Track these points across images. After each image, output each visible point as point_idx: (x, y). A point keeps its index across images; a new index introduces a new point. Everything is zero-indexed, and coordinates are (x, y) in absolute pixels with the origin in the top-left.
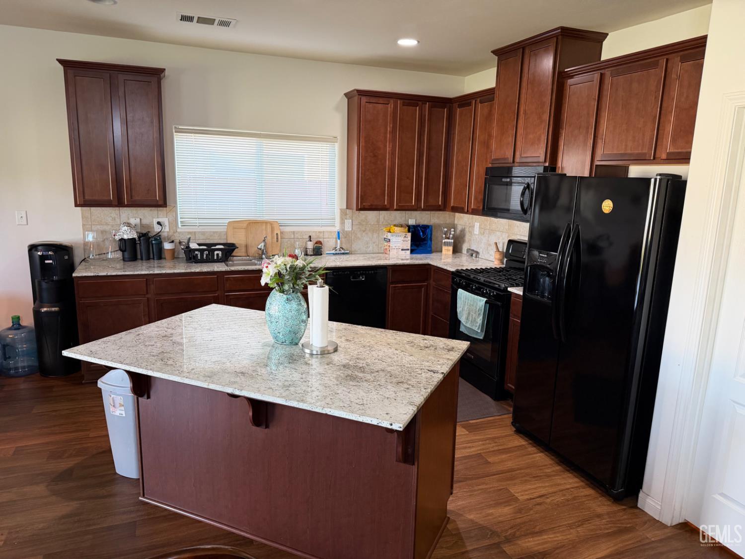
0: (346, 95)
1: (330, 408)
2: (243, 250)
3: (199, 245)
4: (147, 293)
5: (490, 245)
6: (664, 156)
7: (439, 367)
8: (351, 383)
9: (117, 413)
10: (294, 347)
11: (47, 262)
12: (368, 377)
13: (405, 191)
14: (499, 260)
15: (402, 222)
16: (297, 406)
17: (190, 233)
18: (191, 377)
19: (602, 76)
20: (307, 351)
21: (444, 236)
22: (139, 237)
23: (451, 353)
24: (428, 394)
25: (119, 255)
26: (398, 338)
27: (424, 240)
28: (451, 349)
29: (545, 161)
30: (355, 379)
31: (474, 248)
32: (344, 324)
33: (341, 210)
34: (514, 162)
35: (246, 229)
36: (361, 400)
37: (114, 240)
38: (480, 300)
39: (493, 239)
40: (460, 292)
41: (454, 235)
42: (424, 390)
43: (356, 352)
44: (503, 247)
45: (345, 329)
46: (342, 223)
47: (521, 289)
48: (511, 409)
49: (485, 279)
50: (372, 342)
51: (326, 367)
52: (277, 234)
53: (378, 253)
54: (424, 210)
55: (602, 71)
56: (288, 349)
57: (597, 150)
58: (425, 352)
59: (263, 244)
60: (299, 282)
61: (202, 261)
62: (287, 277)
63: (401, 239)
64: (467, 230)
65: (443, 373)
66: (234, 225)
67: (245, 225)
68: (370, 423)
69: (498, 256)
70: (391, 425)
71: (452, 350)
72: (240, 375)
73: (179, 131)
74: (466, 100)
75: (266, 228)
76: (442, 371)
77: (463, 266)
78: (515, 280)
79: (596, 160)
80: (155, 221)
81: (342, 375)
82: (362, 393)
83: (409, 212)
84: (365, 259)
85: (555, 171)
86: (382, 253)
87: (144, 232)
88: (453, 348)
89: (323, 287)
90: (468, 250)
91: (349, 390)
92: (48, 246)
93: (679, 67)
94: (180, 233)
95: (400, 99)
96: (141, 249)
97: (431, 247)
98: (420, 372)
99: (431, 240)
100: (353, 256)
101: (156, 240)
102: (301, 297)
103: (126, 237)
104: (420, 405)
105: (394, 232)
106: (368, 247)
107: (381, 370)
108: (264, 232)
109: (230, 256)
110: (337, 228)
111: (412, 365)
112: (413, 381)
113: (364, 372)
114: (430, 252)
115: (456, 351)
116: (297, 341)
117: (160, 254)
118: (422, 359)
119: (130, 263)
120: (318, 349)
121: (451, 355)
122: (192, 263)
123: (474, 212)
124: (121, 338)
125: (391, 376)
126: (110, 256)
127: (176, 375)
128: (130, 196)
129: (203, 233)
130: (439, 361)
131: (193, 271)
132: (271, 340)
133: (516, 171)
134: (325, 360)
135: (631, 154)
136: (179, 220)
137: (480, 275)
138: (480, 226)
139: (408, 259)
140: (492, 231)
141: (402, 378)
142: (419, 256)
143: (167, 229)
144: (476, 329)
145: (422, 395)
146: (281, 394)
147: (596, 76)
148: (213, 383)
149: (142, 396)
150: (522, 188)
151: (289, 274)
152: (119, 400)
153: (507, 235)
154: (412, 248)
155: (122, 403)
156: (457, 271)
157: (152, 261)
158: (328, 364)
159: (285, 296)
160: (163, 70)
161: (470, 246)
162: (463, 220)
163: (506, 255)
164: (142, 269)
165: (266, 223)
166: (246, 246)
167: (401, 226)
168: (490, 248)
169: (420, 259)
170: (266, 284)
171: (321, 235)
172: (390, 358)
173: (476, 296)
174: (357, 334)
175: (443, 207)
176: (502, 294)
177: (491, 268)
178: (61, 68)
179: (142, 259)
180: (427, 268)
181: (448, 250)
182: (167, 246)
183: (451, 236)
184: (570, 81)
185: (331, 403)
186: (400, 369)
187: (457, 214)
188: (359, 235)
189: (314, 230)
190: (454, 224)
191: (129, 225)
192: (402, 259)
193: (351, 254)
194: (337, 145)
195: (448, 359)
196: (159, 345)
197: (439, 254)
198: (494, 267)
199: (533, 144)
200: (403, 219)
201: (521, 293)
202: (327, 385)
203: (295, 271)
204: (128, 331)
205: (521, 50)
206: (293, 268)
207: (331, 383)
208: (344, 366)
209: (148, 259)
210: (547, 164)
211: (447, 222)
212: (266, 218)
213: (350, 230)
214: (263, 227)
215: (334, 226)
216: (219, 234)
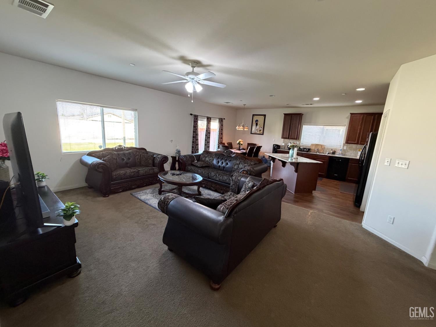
0: (350, 114)
3: (303, 148)
11: (275, 148)
13: (363, 139)
33: (344, 144)
35: (315, 146)
37: (287, 145)
46: (343, 147)
52: (323, 148)
66: (312, 145)
73: (304, 125)
80: (296, 142)
92: (276, 145)
94: (301, 145)
105: (360, 151)
106: (351, 154)
109: (310, 151)
126: (286, 148)
128: (291, 137)
129: (305, 146)
136: (301, 143)
143: (298, 144)
165: (320, 145)
166: (314, 149)
171: (336, 149)
178: (284, 115)
188: (349, 151)
189: (334, 148)
194: (345, 127)
212: (321, 144)
213: (346, 149)
214: (319, 146)
215: (341, 147)
216: (309, 146)
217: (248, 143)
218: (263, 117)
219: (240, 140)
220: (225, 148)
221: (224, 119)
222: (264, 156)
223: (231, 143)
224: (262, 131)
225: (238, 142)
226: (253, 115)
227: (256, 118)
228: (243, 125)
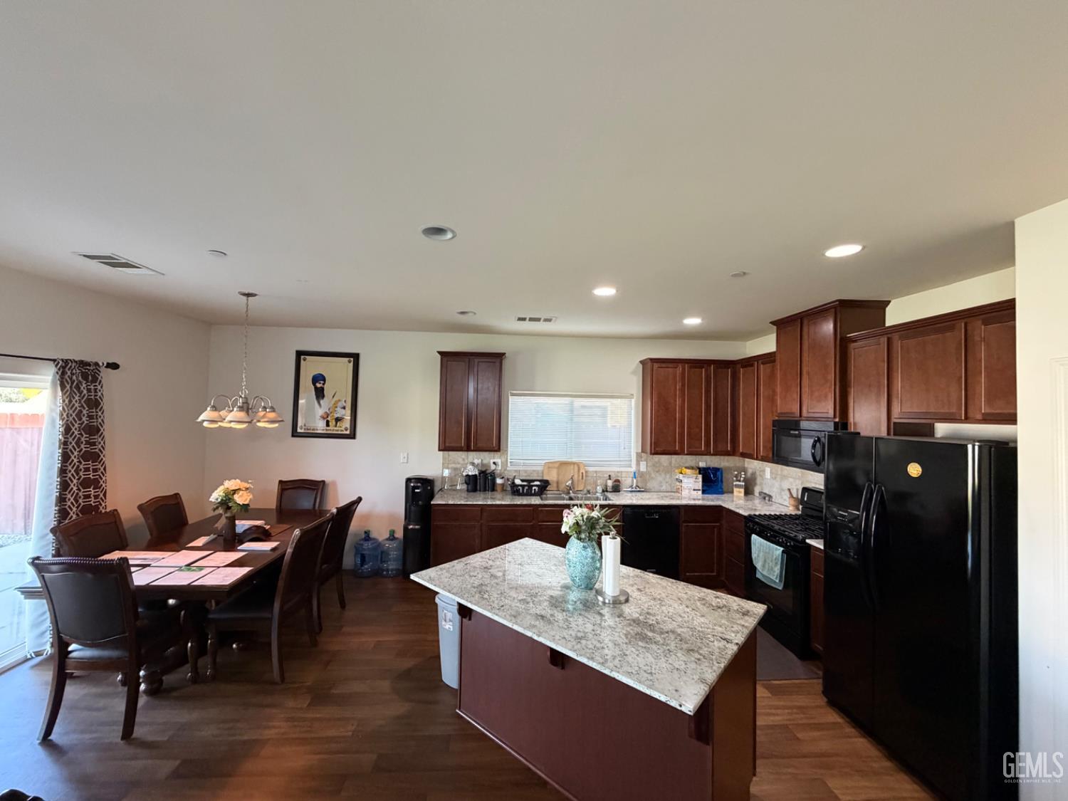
0: (641, 362)
1: (618, 672)
2: (555, 485)
3: (522, 481)
4: (481, 519)
5: (783, 490)
6: (979, 417)
7: (733, 635)
8: (640, 643)
9: (447, 627)
10: (589, 591)
11: (416, 491)
12: (658, 638)
13: (694, 437)
14: (793, 506)
15: (693, 464)
16: (587, 663)
17: (516, 471)
18: (500, 614)
19: (889, 340)
20: (600, 598)
21: (735, 479)
22: (480, 474)
23: (746, 618)
24: (720, 670)
25: (465, 487)
26: (689, 593)
27: (714, 482)
28: (746, 613)
29: (835, 417)
30: (644, 638)
31: (766, 491)
32: (636, 570)
33: (637, 453)
34: (801, 416)
35: (558, 468)
36: (649, 668)
37: (462, 475)
38: (776, 549)
39: (786, 485)
40: (754, 537)
41: (744, 478)
42: (717, 665)
43: (646, 605)
44: (797, 493)
45: (637, 576)
46: (638, 464)
47: (822, 541)
48: (821, 673)
49: (779, 527)
50: (663, 595)
51: (617, 619)
52: (582, 473)
53: (671, 492)
54: (713, 455)
55: (889, 336)
56: (583, 593)
57: (892, 408)
58: (717, 613)
59: (570, 482)
60: (594, 532)
61: (523, 494)
62: (584, 527)
63: (692, 480)
64: (758, 473)
65: (737, 644)
66: (549, 465)
67: (557, 465)
68: (658, 698)
69: (792, 502)
70: (681, 706)
71: (747, 615)
72: (539, 618)
73: (513, 395)
74: (749, 362)
75: (574, 469)
76: (737, 641)
77: (755, 510)
78: (813, 531)
79: (892, 417)
80: (492, 461)
81: (631, 632)
82: (651, 659)
83: (700, 457)
84: (658, 498)
85: (847, 429)
86: (674, 492)
87: (484, 469)
88: (748, 612)
89: (616, 538)
90: (761, 493)
91: (637, 653)
92: (419, 480)
93: (980, 330)
94: (508, 471)
95: (688, 363)
96: (480, 482)
97: (722, 488)
98: (712, 639)
99: (722, 481)
100: (648, 493)
101: (491, 476)
102: (596, 546)
103: (470, 474)
104: (712, 684)
105: (685, 474)
106: (662, 486)
107: (671, 631)
108: (572, 471)
109: (545, 490)
110: (634, 469)
111: (703, 629)
112: (704, 651)
113: (653, 631)
114: (722, 493)
115: (751, 616)
116: (591, 586)
117: (493, 487)
118: (715, 622)
119: (472, 493)
120: (610, 598)
121: (746, 621)
122: (515, 495)
123: (764, 459)
124: (454, 566)
125: (681, 641)
126: (458, 487)
127: (489, 611)
128: (476, 444)
129: (526, 471)
130: (732, 627)
131: (515, 503)
132: (569, 581)
133: (804, 424)
134: (617, 611)
135: (935, 413)
136: (509, 461)
137: (775, 522)
138: (771, 470)
139: (699, 499)
140: (784, 477)
141: (692, 644)
142: (710, 496)
143: (500, 468)
144: (774, 578)
145: (715, 671)
146: (573, 647)
147: (884, 340)
148: (516, 623)
149: (465, 617)
150: (812, 441)
151: (585, 525)
152: (449, 615)
153: (800, 482)
154: (704, 489)
155: (451, 619)
156: (750, 516)
157: (487, 492)
158: (619, 617)
159: (582, 544)
160: (504, 354)
161: (762, 489)
162: (752, 465)
163: (801, 501)
164: (479, 500)
165: (574, 464)
166: (558, 483)
167: (692, 468)
168: (783, 493)
169: (712, 500)
170: (566, 532)
171: (619, 475)
172: (681, 616)
173: (772, 545)
174: (648, 583)
175: (733, 453)
176: (801, 545)
177: (786, 515)
178: (439, 356)
179: (480, 491)
180: (719, 509)
181: (740, 492)
182: (499, 481)
183: (742, 479)
184: (853, 345)
185: (619, 666)
186: (691, 633)
187: (747, 460)
188: (653, 475)
189: (613, 469)
190: (744, 467)
191: (473, 464)
192: (694, 499)
193: (646, 492)
194: (633, 400)
195: (743, 626)
196: (480, 576)
197: (730, 495)
198: (788, 514)
199: (819, 401)
200: (694, 461)
201: (822, 547)
202: (616, 643)
203: (591, 521)
204: (460, 560)
205: (799, 321)
206: (590, 519)
207: (620, 641)
208: (634, 621)
209: (485, 490)
210: (837, 420)
211: (738, 465)
212: (574, 460)
213: (645, 470)
214: (572, 467)
215: (630, 466)
216: (537, 472)
217: (281, 482)
218: (346, 366)
219: (230, 484)
220: (90, 576)
221: (114, 366)
222: (367, 533)
223: (177, 496)
224: (347, 423)
225: (217, 495)
226: (300, 354)
227: (311, 367)
228: (246, 402)
